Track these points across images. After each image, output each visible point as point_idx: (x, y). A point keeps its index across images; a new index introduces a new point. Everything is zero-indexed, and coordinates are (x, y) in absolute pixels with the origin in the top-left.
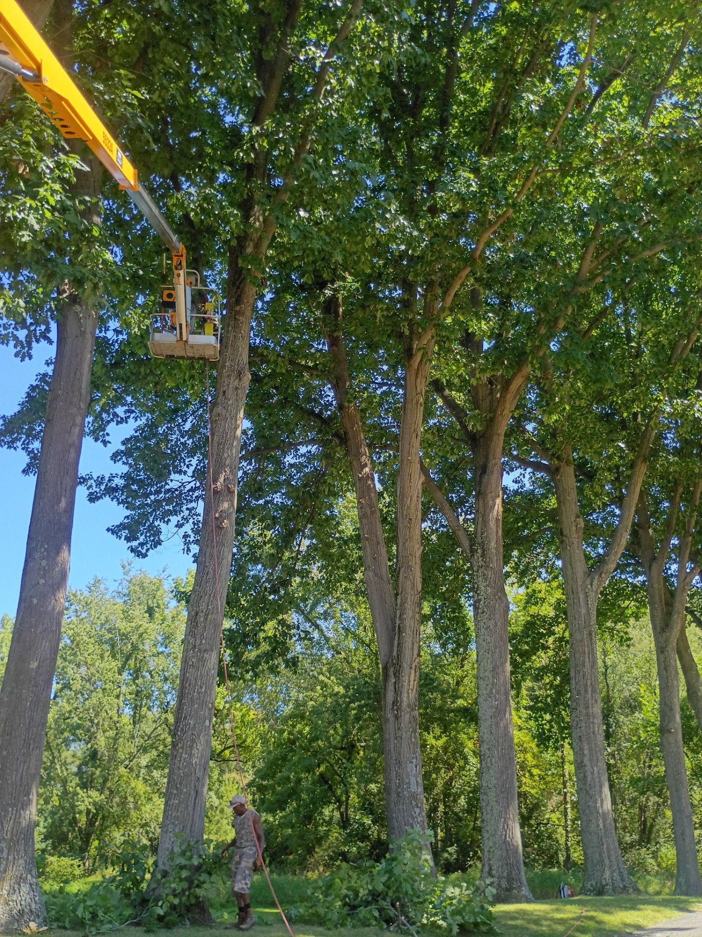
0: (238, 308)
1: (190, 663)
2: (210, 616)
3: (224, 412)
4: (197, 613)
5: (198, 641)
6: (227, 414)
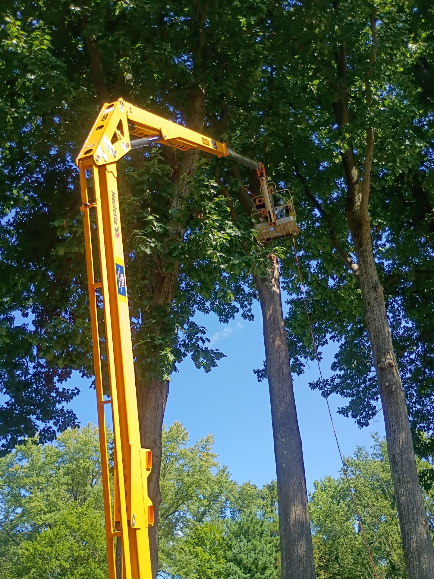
0: (361, 249)
1: (400, 493)
2: (403, 456)
3: (372, 316)
4: (394, 456)
5: (401, 476)
6: (375, 316)
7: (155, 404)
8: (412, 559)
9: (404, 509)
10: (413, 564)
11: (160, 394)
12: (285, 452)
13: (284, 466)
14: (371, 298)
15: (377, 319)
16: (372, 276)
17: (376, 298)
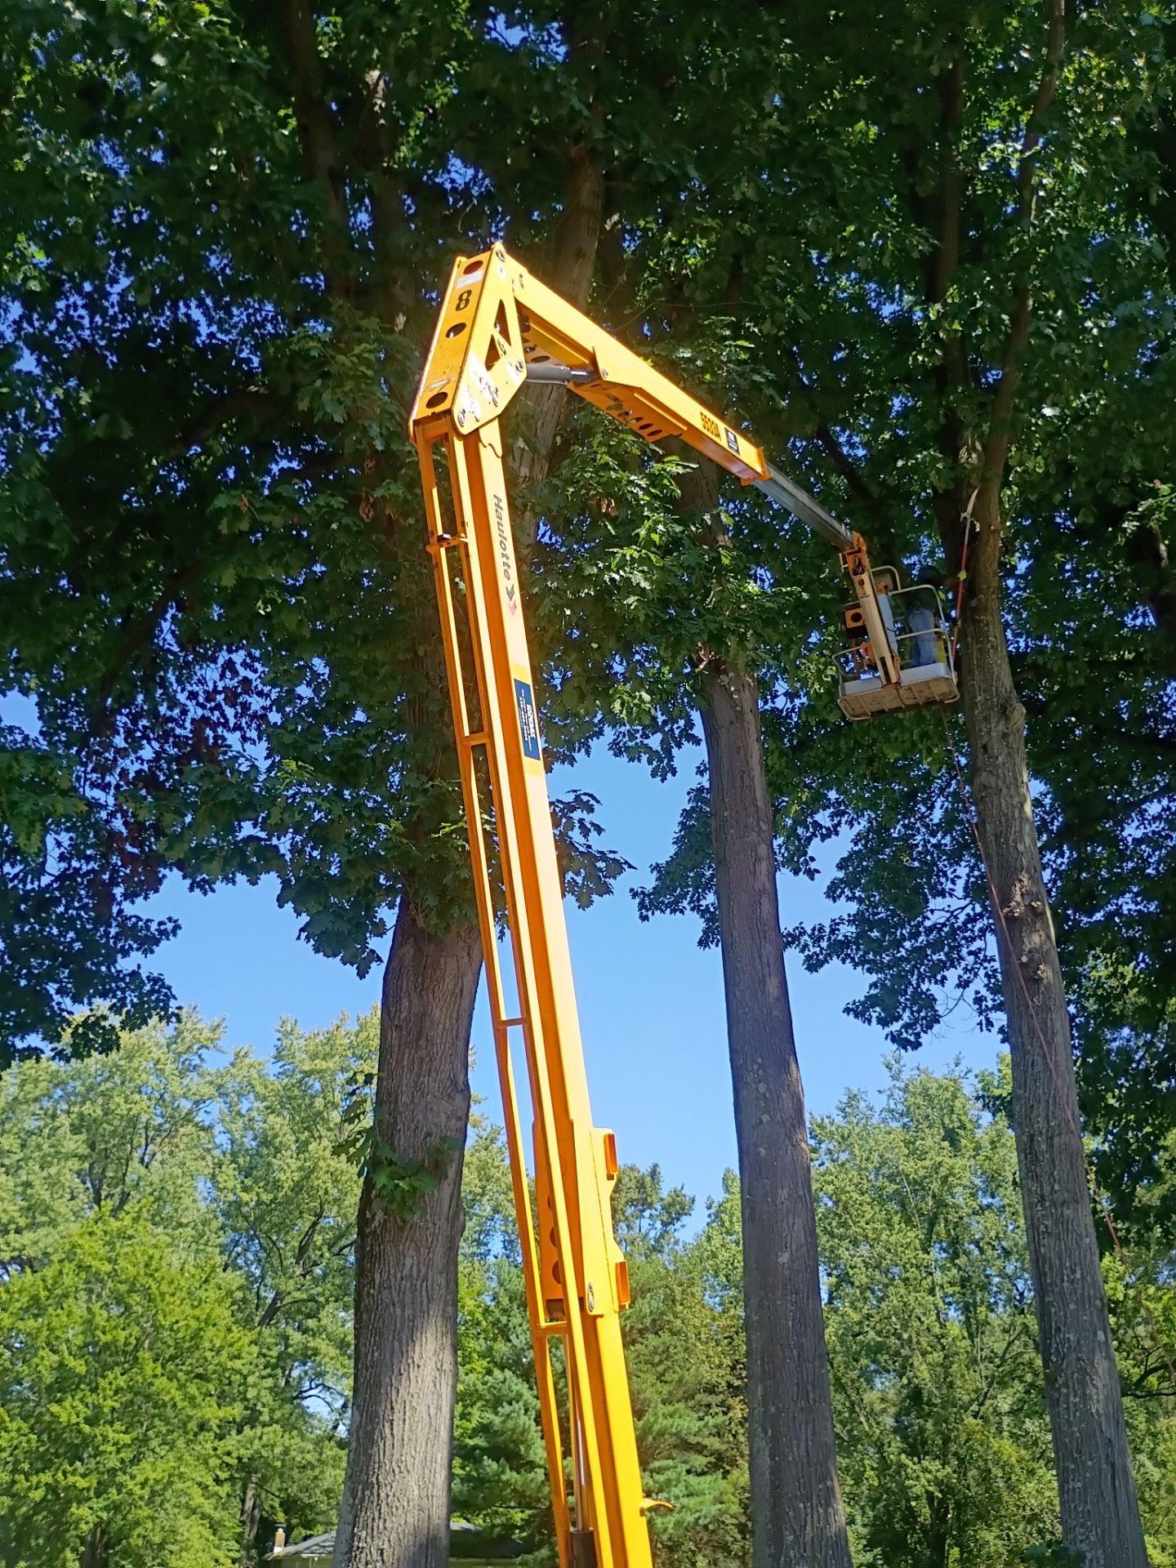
0: (974, 603)
1: (1042, 1228)
2: (1056, 1140)
3: (993, 781)
4: (1032, 1138)
5: (1047, 1189)
6: (1000, 783)
7: (456, 985)
8: (1064, 1390)
9: (1051, 1269)
10: (1067, 1403)
11: (466, 959)
12: (766, 1118)
13: (762, 1152)
14: (993, 734)
15: (1004, 791)
16: (998, 678)
17: (1005, 736)
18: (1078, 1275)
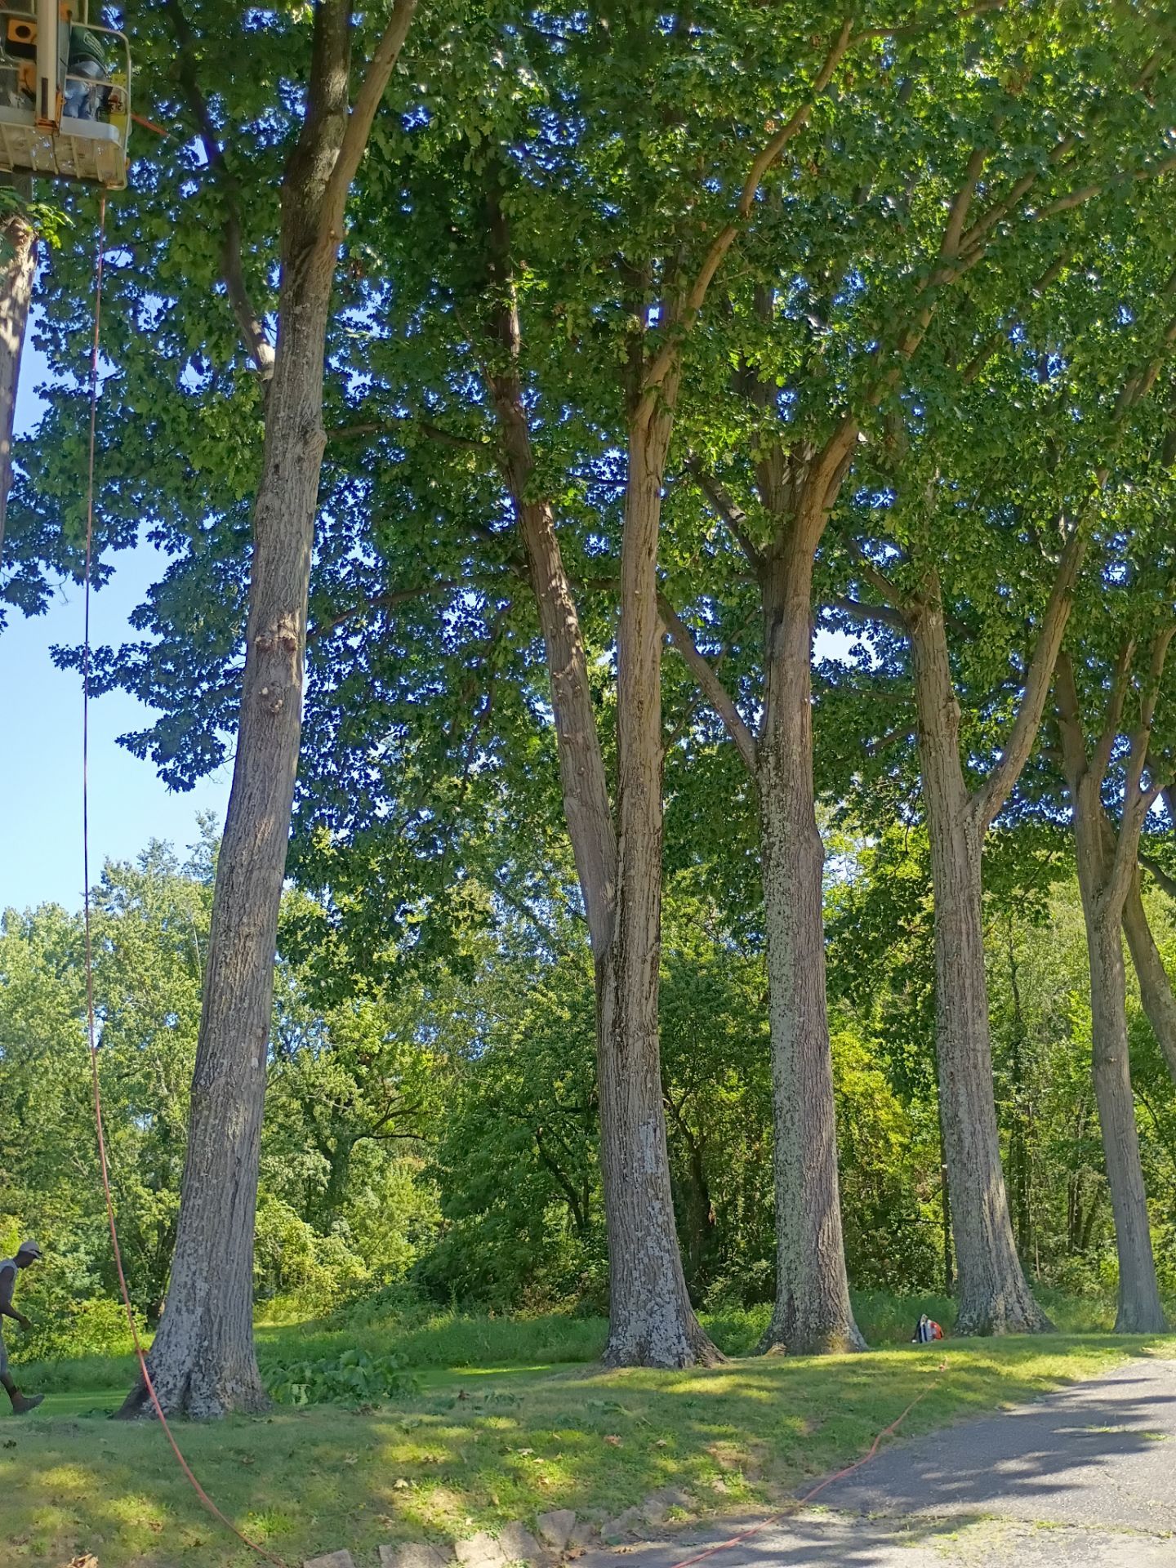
2: (255, 874)
4: (232, 868)
14: (288, 455)
15: (286, 518)
16: (307, 398)
17: (300, 459)
18: (246, 1005)
